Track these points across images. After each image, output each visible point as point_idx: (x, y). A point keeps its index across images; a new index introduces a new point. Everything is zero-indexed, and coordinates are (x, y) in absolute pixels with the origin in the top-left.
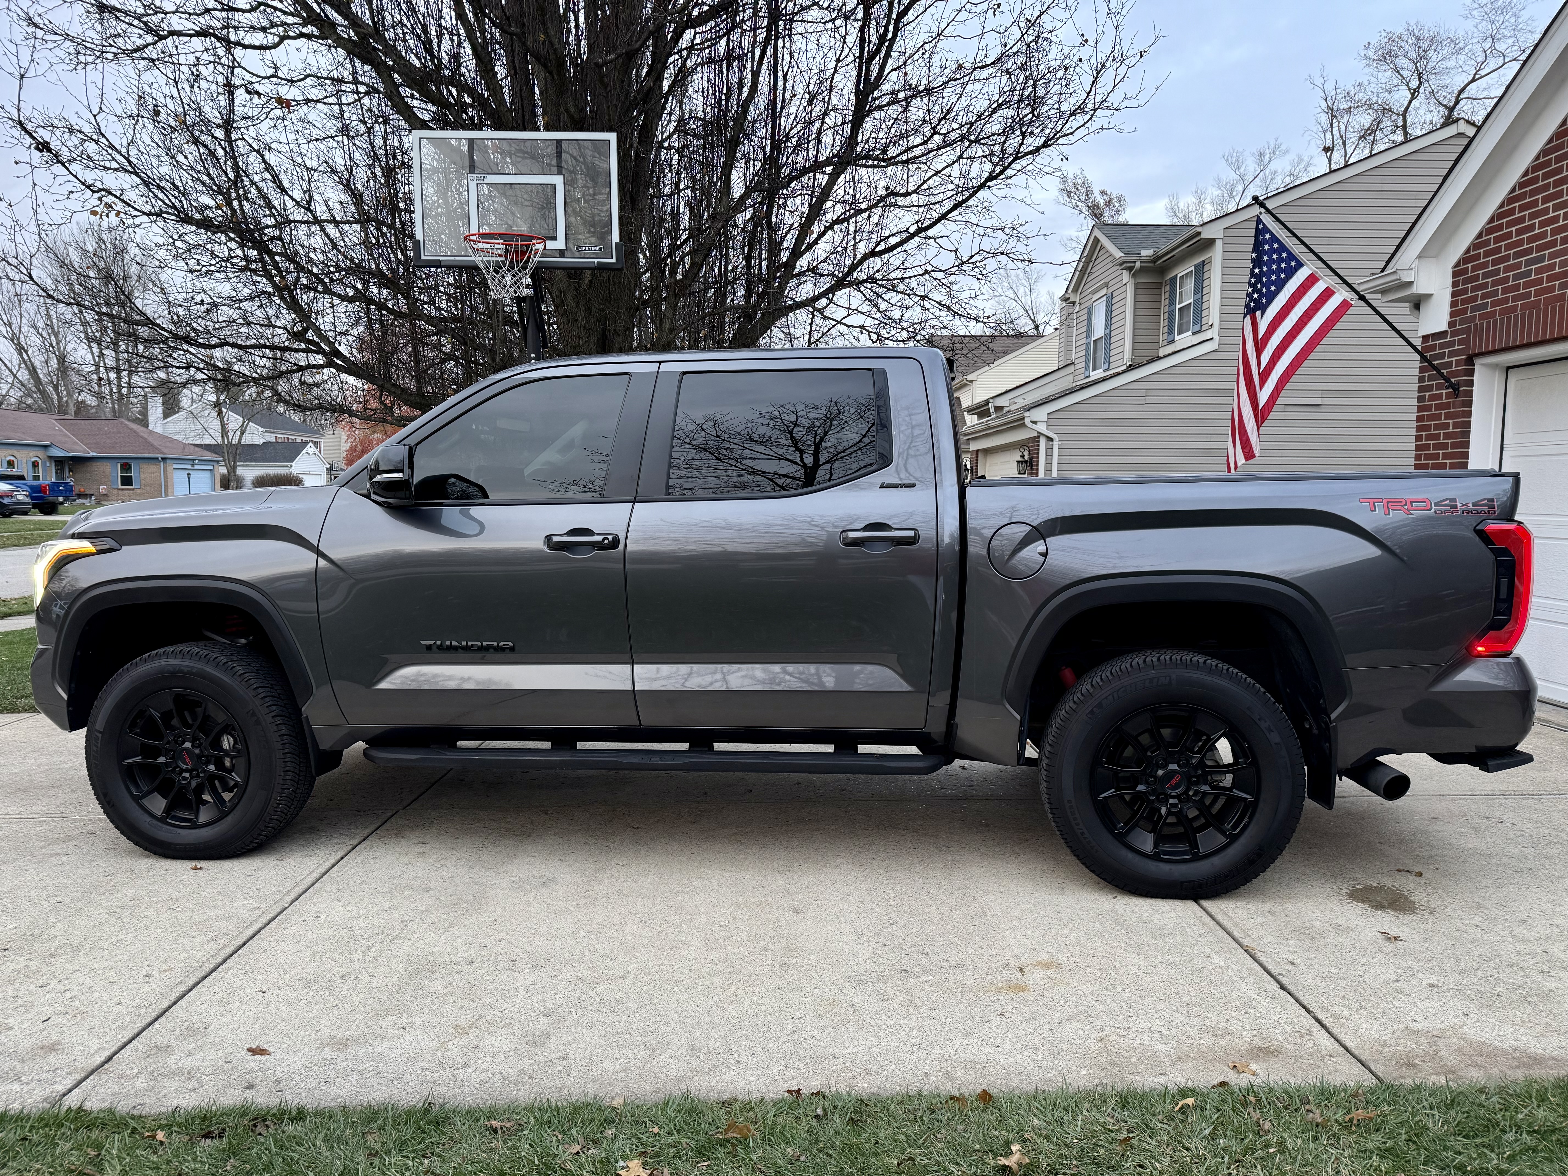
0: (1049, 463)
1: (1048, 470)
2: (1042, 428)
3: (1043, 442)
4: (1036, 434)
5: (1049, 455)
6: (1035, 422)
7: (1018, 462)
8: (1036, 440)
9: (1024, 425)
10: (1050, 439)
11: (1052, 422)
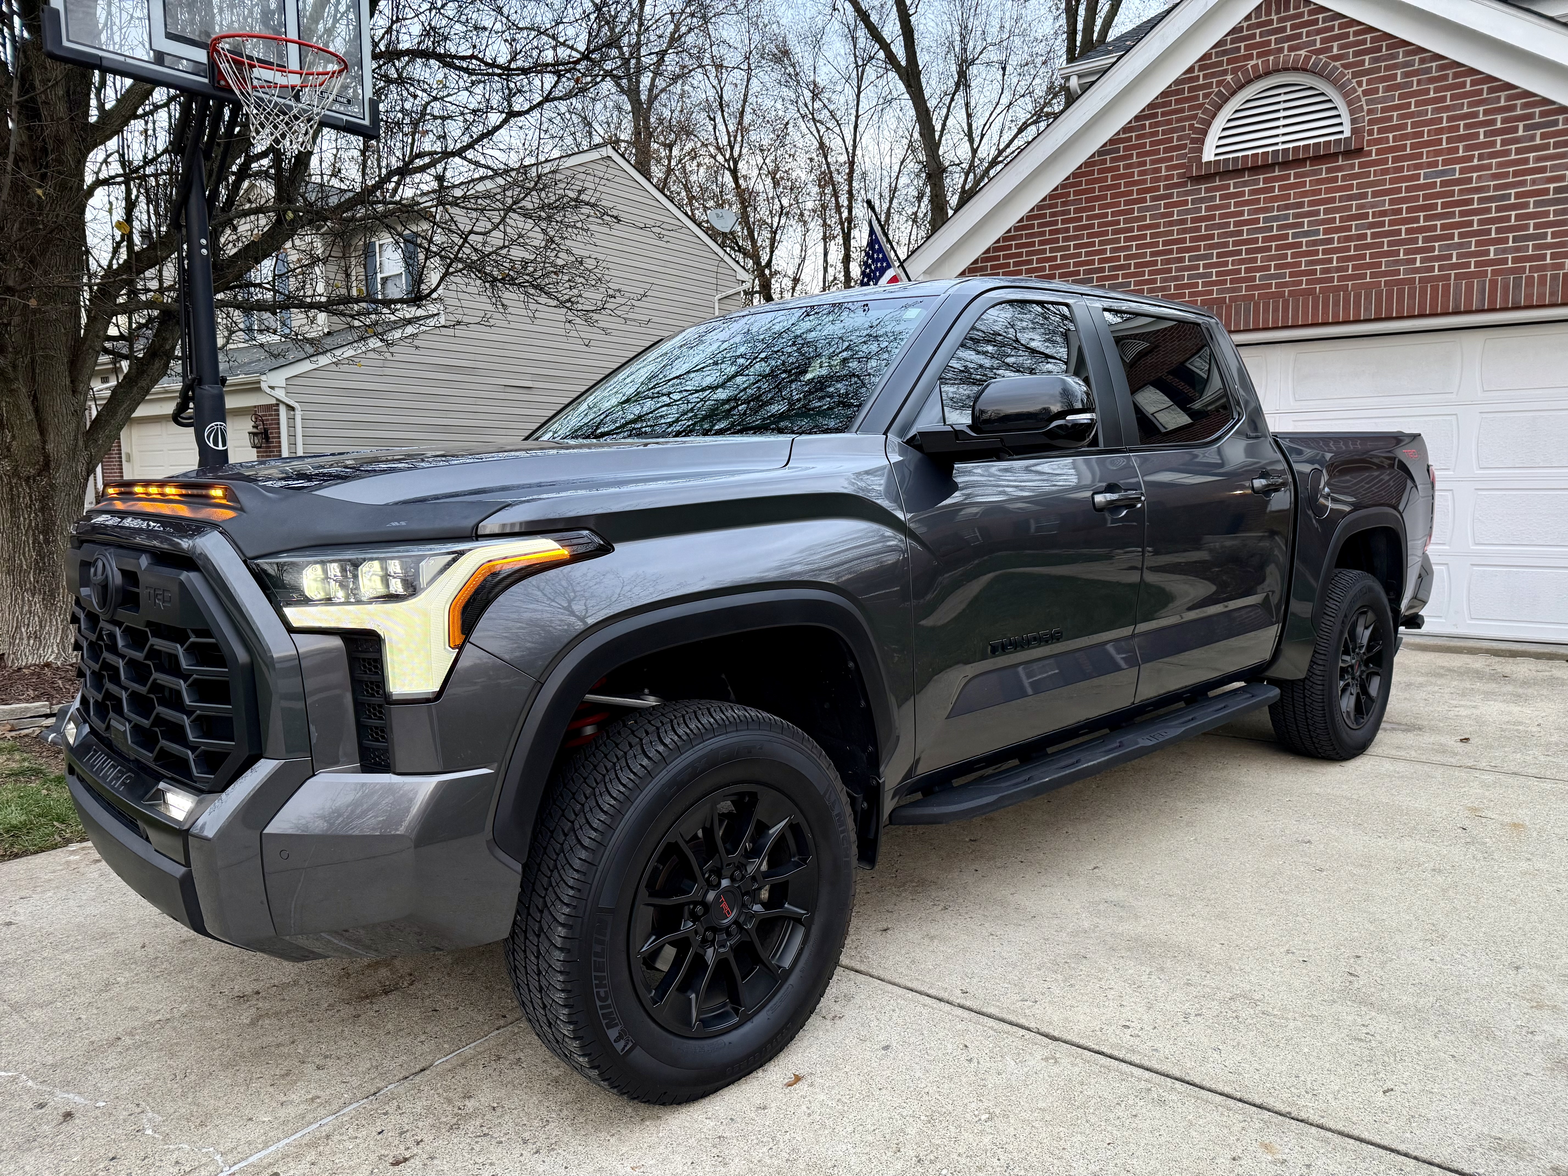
0: (292, 436)
1: (293, 444)
2: (280, 394)
3: (283, 410)
4: (274, 402)
5: (292, 426)
6: (272, 388)
7: (255, 434)
8: (273, 408)
9: (259, 389)
10: (291, 408)
11: (292, 389)
